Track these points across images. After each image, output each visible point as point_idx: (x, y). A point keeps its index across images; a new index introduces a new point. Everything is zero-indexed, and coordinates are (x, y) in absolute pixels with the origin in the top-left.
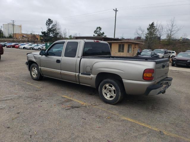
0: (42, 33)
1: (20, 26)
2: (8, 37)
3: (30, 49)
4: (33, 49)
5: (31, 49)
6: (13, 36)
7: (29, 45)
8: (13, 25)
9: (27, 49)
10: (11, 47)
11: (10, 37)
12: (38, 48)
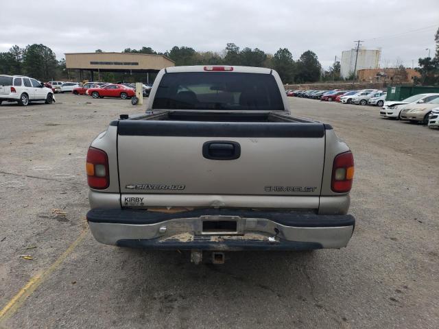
0: (421, 62)
1: (378, 52)
2: (347, 79)
3: (360, 103)
4: (367, 103)
5: (363, 103)
6: (358, 77)
7: (362, 94)
8: (357, 51)
9: (353, 103)
10: (330, 99)
11: (352, 78)
12: (377, 101)
